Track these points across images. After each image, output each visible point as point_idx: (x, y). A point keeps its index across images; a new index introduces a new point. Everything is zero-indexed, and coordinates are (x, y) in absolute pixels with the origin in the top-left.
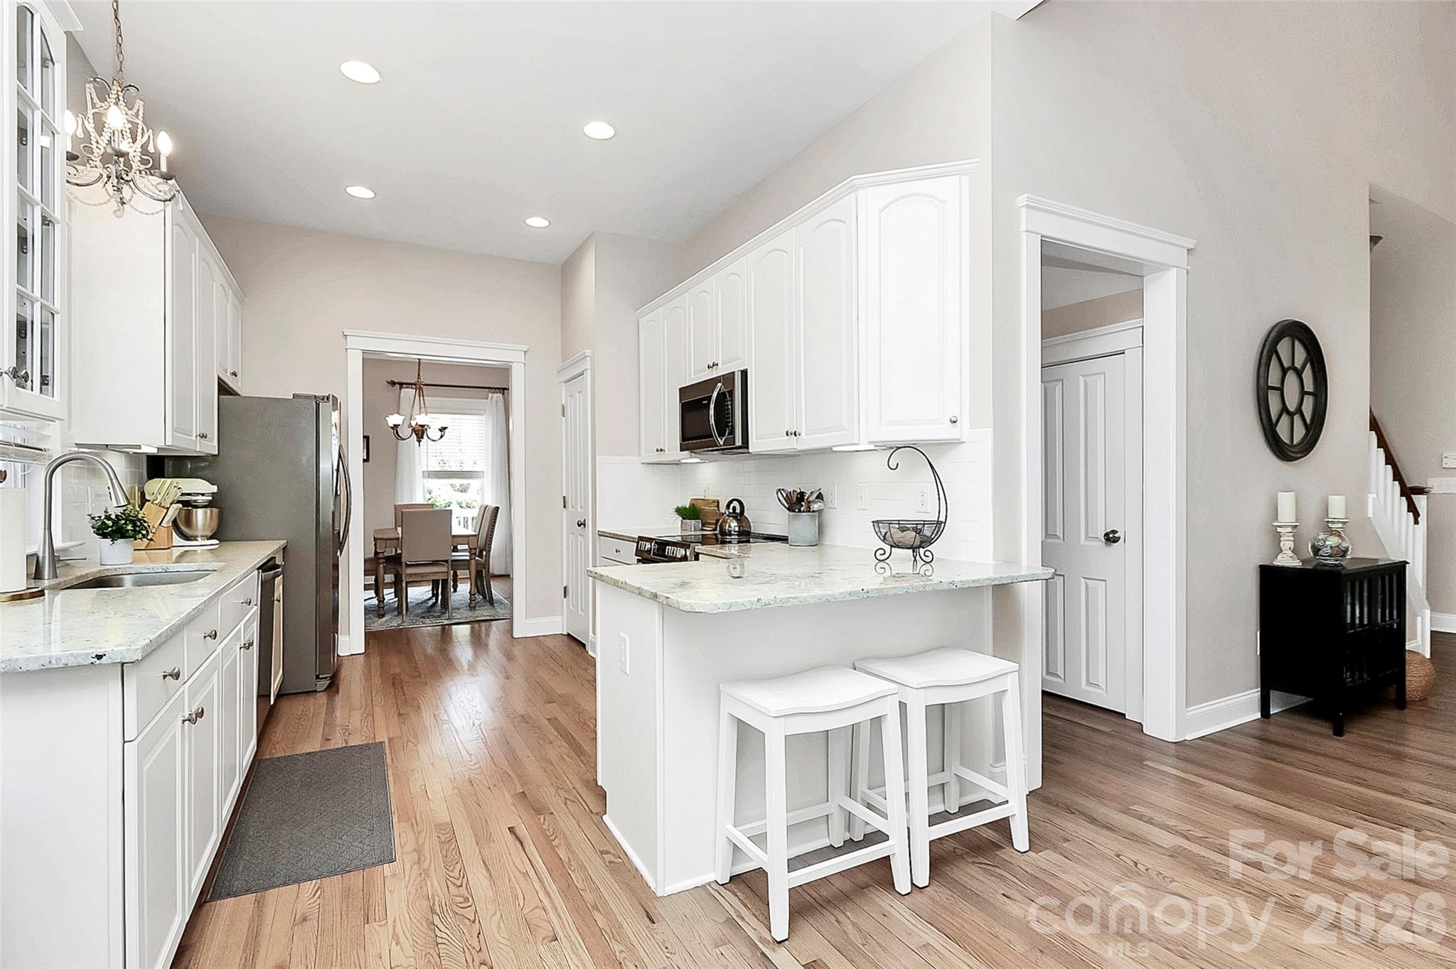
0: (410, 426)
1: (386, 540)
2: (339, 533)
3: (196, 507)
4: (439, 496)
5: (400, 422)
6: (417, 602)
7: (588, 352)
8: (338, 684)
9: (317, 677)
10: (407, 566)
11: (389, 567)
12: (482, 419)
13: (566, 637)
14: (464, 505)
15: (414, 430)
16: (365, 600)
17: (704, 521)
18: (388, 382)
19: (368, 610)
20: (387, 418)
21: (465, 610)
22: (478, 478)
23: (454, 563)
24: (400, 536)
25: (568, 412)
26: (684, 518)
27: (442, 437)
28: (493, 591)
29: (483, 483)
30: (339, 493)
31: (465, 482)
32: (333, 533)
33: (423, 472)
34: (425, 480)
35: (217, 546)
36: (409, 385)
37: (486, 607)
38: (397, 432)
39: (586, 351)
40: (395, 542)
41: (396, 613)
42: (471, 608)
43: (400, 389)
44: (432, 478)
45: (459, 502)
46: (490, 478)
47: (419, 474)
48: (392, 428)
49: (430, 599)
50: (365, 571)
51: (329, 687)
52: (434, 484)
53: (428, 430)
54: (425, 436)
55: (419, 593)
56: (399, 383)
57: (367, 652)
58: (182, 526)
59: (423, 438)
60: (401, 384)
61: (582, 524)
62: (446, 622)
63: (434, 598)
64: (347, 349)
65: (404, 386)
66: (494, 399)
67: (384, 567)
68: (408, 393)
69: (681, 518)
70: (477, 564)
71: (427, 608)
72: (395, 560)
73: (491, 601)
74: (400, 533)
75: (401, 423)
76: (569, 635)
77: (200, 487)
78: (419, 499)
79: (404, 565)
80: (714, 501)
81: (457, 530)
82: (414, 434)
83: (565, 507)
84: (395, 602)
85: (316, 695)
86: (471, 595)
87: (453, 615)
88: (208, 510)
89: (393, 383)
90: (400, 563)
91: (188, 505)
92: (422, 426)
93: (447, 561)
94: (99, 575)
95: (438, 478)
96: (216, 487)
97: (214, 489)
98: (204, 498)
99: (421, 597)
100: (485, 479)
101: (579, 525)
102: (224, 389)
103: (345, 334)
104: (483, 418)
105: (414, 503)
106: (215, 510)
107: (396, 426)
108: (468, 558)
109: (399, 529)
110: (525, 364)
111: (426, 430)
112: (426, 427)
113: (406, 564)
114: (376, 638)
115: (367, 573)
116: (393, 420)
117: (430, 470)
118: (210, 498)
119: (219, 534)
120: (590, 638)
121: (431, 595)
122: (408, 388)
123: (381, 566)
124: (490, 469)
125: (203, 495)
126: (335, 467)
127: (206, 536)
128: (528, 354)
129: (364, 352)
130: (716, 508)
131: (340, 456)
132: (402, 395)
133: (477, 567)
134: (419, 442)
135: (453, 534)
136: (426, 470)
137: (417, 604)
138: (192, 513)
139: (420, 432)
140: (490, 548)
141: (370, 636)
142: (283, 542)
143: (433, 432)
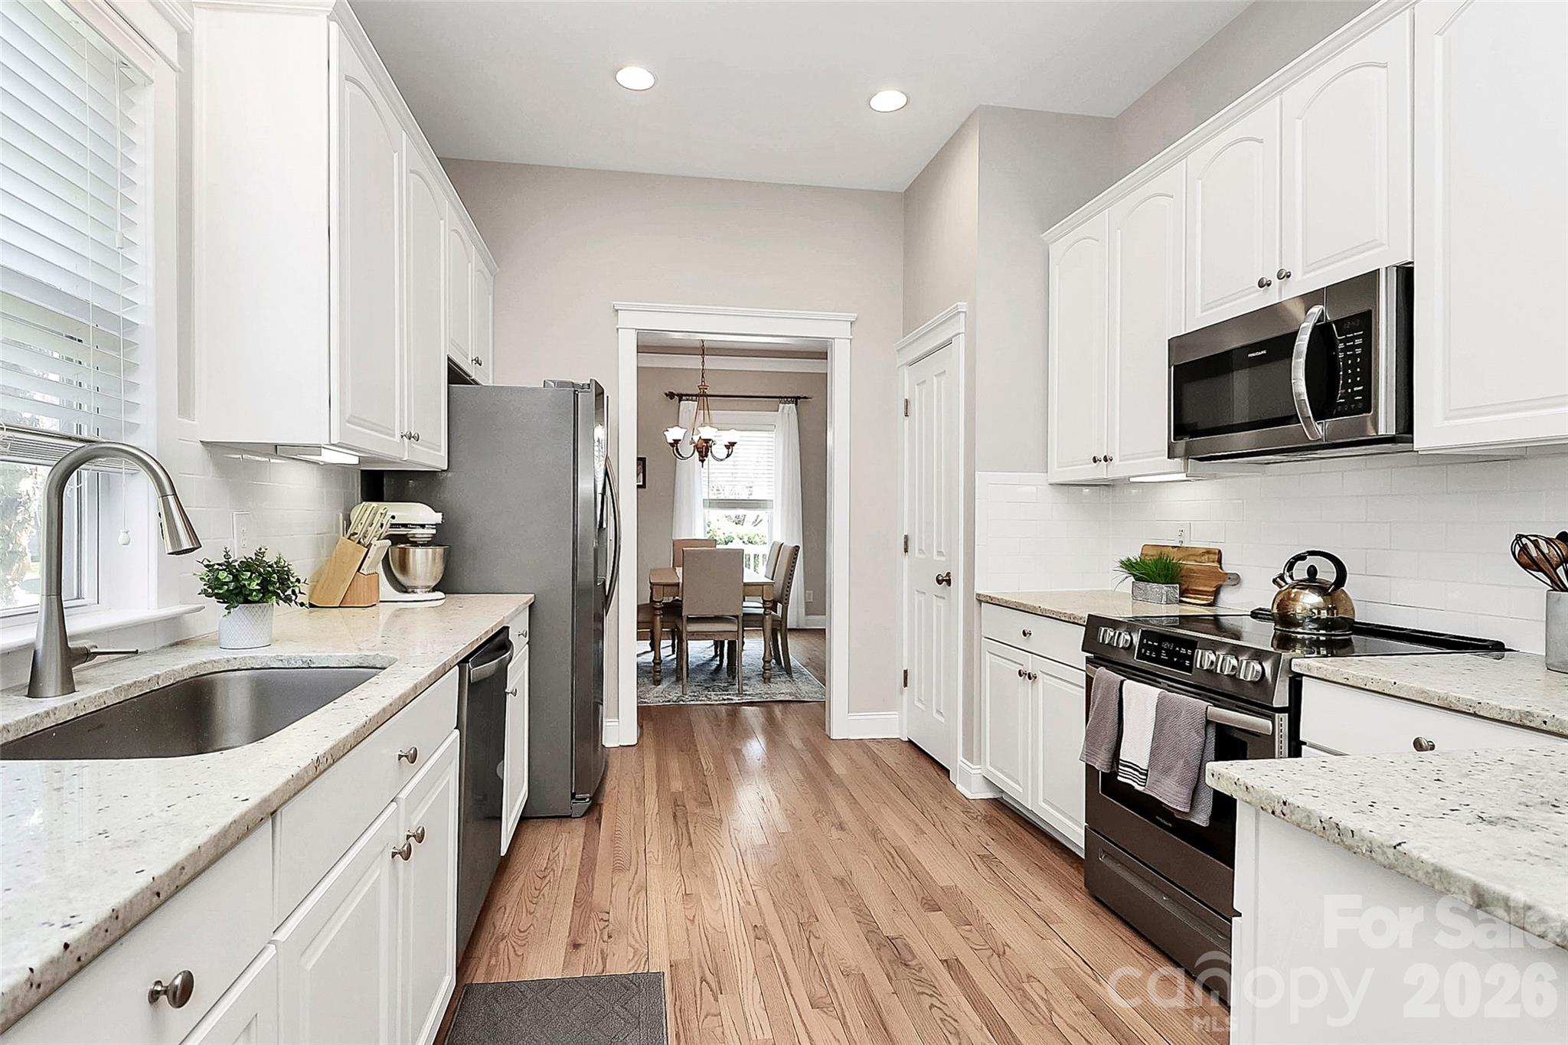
0: (692, 442)
1: (664, 585)
2: (604, 583)
3: (415, 544)
4: (719, 529)
5: (679, 436)
6: (698, 663)
7: (963, 306)
8: (601, 805)
9: (573, 796)
10: (691, 620)
11: (666, 619)
12: (771, 436)
13: (907, 745)
14: (746, 540)
15: (696, 447)
16: (638, 655)
17: (1184, 587)
18: (666, 394)
19: (641, 670)
20: (666, 433)
21: (757, 681)
22: (766, 508)
23: (746, 618)
24: (681, 581)
25: (914, 408)
26: (1138, 579)
27: (728, 456)
28: (791, 657)
29: (772, 513)
30: (605, 526)
31: (740, 512)
32: (596, 582)
33: (704, 500)
34: (706, 510)
35: (443, 601)
36: (689, 397)
37: (783, 679)
38: (677, 449)
39: (959, 303)
40: (676, 588)
41: (674, 679)
42: (765, 679)
43: (680, 401)
44: (713, 507)
45: (741, 536)
46: (780, 507)
47: (699, 503)
48: (671, 444)
49: (712, 659)
50: (638, 623)
51: (589, 811)
52: (717, 515)
53: (713, 447)
54: (709, 454)
55: (700, 650)
56: (678, 395)
57: (640, 743)
58: (396, 569)
59: (706, 456)
60: (681, 397)
61: (943, 580)
62: (736, 700)
63: (718, 658)
64: (618, 329)
65: (684, 398)
66: (786, 411)
67: (662, 622)
68: (688, 407)
69: (1132, 579)
70: (773, 621)
71: (711, 673)
72: (673, 610)
73: (788, 670)
74: (680, 575)
75: (681, 438)
76: (910, 741)
77: (420, 515)
78: (699, 534)
79: (685, 619)
80: (1208, 552)
81: (750, 576)
82: (696, 453)
83: (906, 551)
84: (673, 660)
85: (571, 821)
86: (764, 662)
87: (745, 688)
88: (430, 550)
89: (671, 395)
90: (680, 616)
91: (401, 539)
92: (707, 441)
93: (737, 617)
94: (192, 674)
95: (720, 507)
96: (440, 515)
97: (438, 518)
98: (425, 531)
99: (701, 655)
100: (774, 510)
101: (939, 582)
102: (456, 376)
103: (616, 308)
104: (772, 434)
105: (693, 538)
106: (439, 550)
107: (676, 442)
108: (761, 611)
109: (679, 570)
110: (851, 340)
111: (711, 447)
112: (711, 442)
113: (688, 617)
114: (652, 720)
115: (641, 625)
116: (673, 434)
117: (711, 498)
118: (434, 531)
119: (446, 585)
120: (959, 762)
121: (713, 654)
122: (687, 400)
123: (658, 618)
124: (780, 498)
125: (423, 526)
126: (600, 490)
127: (428, 587)
128: (855, 326)
129: (639, 333)
130: (1216, 564)
131: (606, 474)
132: (681, 408)
133: (773, 624)
134: (703, 461)
135: (745, 581)
136: (707, 498)
137: (698, 666)
138: (409, 553)
139: (704, 449)
140: (788, 599)
141: (644, 713)
142: (528, 598)
143: (719, 450)
